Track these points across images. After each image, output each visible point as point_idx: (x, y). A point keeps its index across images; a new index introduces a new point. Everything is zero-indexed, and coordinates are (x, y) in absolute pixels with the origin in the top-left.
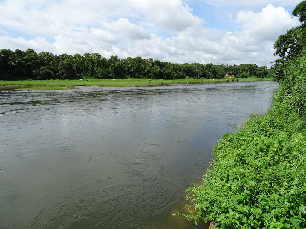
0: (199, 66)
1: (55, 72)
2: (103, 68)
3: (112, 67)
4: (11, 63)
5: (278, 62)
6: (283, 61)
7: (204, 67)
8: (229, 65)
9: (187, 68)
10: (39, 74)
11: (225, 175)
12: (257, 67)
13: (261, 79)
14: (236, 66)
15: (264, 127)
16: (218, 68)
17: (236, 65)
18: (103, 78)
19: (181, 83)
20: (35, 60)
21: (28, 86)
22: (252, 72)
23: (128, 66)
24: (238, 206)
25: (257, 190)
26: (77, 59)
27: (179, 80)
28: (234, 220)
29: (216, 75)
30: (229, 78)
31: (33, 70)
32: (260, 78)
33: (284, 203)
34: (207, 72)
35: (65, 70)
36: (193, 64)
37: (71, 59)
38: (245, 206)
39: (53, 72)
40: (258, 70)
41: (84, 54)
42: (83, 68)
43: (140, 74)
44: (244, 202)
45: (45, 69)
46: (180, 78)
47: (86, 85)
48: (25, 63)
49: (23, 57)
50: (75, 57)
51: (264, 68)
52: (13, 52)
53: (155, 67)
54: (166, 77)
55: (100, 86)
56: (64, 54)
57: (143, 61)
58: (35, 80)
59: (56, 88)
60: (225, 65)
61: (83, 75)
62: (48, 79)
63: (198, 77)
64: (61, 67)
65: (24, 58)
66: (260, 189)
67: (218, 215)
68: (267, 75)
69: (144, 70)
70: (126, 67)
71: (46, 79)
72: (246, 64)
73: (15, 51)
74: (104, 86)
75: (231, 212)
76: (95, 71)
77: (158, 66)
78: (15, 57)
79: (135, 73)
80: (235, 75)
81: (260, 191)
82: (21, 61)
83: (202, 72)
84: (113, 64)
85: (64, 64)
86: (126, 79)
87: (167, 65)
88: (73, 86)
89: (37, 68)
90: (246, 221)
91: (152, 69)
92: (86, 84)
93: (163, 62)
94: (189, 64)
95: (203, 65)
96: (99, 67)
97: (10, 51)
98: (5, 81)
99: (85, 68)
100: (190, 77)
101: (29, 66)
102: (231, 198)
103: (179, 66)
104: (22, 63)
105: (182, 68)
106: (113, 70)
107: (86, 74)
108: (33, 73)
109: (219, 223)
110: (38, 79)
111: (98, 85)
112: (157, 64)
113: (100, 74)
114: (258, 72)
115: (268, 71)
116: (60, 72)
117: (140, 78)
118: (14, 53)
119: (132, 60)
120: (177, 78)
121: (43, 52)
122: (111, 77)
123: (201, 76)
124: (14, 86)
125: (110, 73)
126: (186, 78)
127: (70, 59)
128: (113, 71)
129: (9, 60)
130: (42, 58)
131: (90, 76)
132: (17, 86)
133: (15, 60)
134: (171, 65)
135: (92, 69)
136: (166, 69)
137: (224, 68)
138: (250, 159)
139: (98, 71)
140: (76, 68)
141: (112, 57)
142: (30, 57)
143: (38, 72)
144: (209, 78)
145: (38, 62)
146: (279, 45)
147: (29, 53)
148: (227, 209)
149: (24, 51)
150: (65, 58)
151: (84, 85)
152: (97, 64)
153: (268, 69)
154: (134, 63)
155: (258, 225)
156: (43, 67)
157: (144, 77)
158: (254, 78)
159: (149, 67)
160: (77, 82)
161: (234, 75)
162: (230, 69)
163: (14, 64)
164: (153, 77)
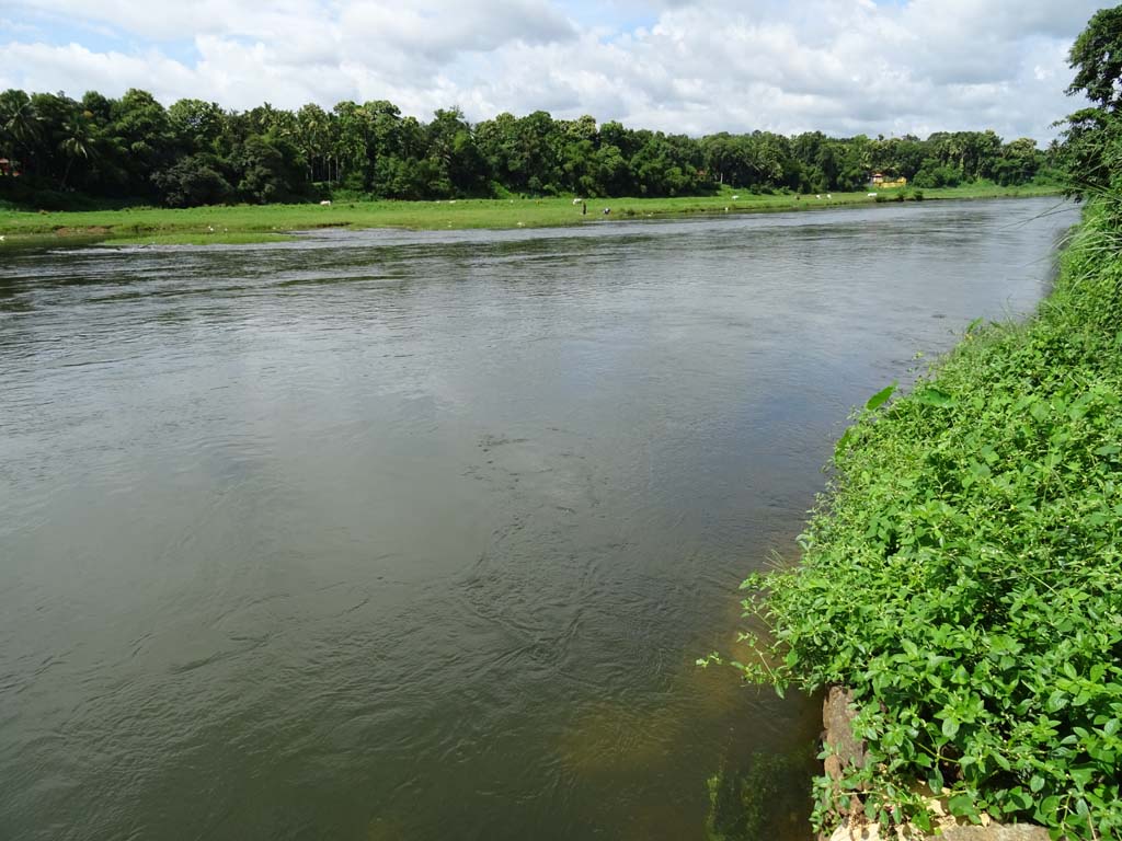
0: (770, 143)
1: (234, 175)
2: (409, 159)
3: (442, 153)
4: (73, 144)
5: (1083, 119)
6: (1104, 115)
7: (791, 147)
8: (888, 137)
9: (725, 153)
10: (174, 186)
11: (882, 534)
12: (996, 142)
13: (1011, 190)
14: (914, 143)
15: (1025, 366)
16: (844, 150)
17: (916, 138)
18: (408, 196)
19: (703, 210)
20: (157, 132)
21: (139, 231)
22: (975, 165)
23: (501, 150)
24: (933, 631)
25: (1005, 577)
26: (311, 124)
27: (693, 198)
28: (922, 674)
29: (835, 178)
30: (886, 190)
31: (151, 170)
32: (1005, 185)
33: (1107, 618)
34: (803, 166)
35: (267, 167)
36: (747, 135)
37: (290, 126)
38: (963, 628)
39: (224, 177)
40: (1001, 156)
41: (336, 104)
42: (332, 160)
43: (545, 180)
44: (957, 619)
45: (195, 165)
46: (696, 193)
47: (348, 224)
48: (121, 143)
49: (114, 123)
50: (303, 117)
51: (1025, 145)
52: (75, 103)
53: (603, 149)
54: (644, 187)
55: (401, 226)
56: (264, 106)
57: (555, 130)
58: (163, 208)
59: (240, 235)
60: (873, 137)
61: (335, 187)
62: (211, 205)
63: (766, 187)
64: (251, 158)
65: (119, 126)
66: (1014, 575)
67: (860, 660)
68: (1033, 175)
69: (561, 164)
70: (494, 154)
71: (201, 205)
72: (956, 132)
73: (84, 99)
74: (415, 226)
75: (912, 651)
76: (380, 170)
77: (616, 147)
78: (83, 122)
79: (528, 176)
80: (909, 176)
81: (1014, 580)
82: (106, 136)
83: (783, 166)
84: (446, 142)
85: (263, 147)
86: (496, 197)
87: (647, 142)
88: (301, 227)
89: (166, 164)
90: (966, 678)
91: (590, 159)
92: (349, 221)
93: (632, 131)
94: (734, 136)
95: (785, 139)
96: (393, 154)
97: (66, 101)
98: (58, 214)
99: (340, 161)
100: (737, 185)
101: (138, 154)
102: (907, 605)
103: (694, 143)
104: (113, 143)
105: (705, 151)
106: (444, 165)
107: (346, 183)
108: (155, 181)
109: (864, 689)
110: (174, 206)
111: (391, 224)
112: (610, 137)
113: (397, 182)
114: (1000, 162)
115: (1038, 158)
116: (251, 177)
117: (548, 193)
118: (79, 108)
119: (517, 125)
120: (685, 191)
121: (185, 103)
122: (437, 190)
123: (778, 184)
124: (92, 230)
125: (435, 175)
126: (720, 189)
127: (284, 127)
128: (445, 169)
129: (62, 133)
130: (181, 124)
131: (361, 189)
132: (101, 232)
133: (87, 132)
134: (665, 140)
135: (368, 163)
136: (645, 158)
137: (869, 149)
138: (975, 475)
139: (391, 169)
140: (310, 162)
141: (440, 113)
142: (138, 122)
143: (170, 178)
144: (806, 191)
145: (170, 138)
146: (1088, 53)
147: (133, 108)
148: (896, 639)
149: (117, 99)
150: (268, 120)
151: (342, 225)
152: (384, 142)
153: (1038, 152)
154: (524, 136)
155: (1005, 693)
156: (188, 160)
157: (559, 190)
158: (981, 187)
159: (582, 152)
160: (315, 215)
161: (906, 177)
162: (892, 154)
163: (82, 148)
164: (594, 189)
